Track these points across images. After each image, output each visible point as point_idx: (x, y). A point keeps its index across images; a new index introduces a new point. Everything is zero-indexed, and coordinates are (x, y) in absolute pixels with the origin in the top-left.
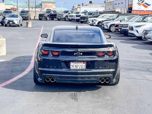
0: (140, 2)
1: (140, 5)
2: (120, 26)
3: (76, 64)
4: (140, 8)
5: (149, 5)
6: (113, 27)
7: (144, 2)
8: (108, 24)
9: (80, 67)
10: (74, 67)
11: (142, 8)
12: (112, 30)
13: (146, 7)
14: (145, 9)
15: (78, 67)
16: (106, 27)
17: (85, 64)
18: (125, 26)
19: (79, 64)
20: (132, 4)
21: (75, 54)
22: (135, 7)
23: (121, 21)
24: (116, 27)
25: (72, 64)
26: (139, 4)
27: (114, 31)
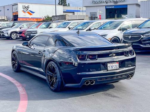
0: (25, 10)
1: (25, 13)
2: (27, 33)
3: (112, 65)
4: (25, 16)
5: (33, 13)
6: (14, 35)
7: (28, 10)
8: (8, 32)
9: (115, 67)
10: (111, 68)
11: (27, 15)
12: (13, 37)
13: (31, 14)
14: (30, 16)
15: (114, 67)
16: (6, 35)
17: (118, 64)
18: (34, 32)
19: (114, 64)
20: (17, 12)
21: (110, 55)
22: (21, 15)
23: (21, 28)
24: (19, 34)
25: (109, 65)
26: (24, 11)
27: (15, 38)
